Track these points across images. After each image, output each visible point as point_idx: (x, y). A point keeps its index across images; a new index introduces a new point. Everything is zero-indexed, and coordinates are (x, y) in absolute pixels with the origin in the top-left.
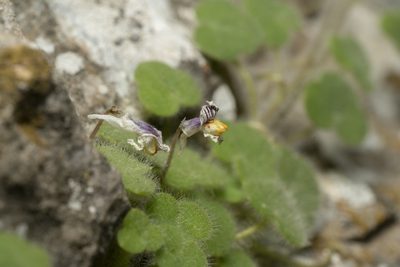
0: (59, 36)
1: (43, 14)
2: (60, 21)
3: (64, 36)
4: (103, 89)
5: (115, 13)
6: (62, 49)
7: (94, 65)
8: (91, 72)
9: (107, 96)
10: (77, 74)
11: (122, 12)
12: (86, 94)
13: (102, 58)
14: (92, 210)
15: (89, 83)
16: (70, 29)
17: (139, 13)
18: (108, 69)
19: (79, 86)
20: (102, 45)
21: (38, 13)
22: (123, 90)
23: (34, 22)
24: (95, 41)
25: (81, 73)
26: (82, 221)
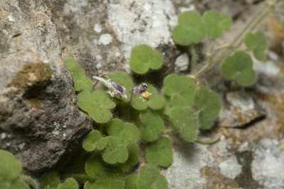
0: (106, 24)
1: (103, 12)
2: (109, 17)
3: (109, 25)
4: (118, 54)
5: (136, 16)
6: (105, 31)
7: (118, 41)
8: (115, 45)
9: (119, 58)
10: (108, 45)
11: (139, 16)
12: (108, 56)
13: (122, 39)
14: (64, 135)
15: (112, 51)
16: (113, 21)
17: (147, 18)
18: (124, 44)
19: (106, 52)
20: (125, 32)
21: (101, 11)
22: (127, 55)
23: (98, 15)
24: (122, 29)
25: (110, 45)
26: (58, 140)
